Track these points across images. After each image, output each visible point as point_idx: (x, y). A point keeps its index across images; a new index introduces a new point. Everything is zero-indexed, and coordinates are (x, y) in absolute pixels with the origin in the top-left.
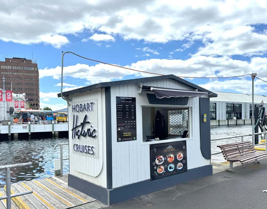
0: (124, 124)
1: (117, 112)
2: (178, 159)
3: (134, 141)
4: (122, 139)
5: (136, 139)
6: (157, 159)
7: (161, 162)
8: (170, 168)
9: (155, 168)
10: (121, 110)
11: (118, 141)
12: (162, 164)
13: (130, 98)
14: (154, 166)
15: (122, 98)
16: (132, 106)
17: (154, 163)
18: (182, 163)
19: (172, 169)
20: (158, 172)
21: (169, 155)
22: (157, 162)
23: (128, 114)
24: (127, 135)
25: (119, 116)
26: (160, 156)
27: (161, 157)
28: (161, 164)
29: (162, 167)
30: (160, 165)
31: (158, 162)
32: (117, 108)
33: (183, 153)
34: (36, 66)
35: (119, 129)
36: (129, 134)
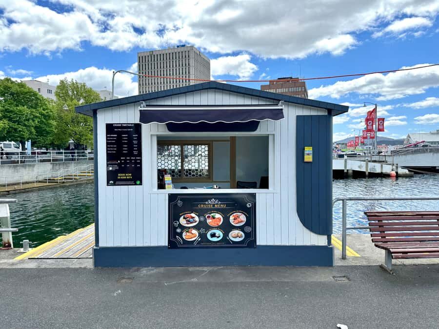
0: (119, 162)
1: (107, 145)
2: (233, 223)
3: (137, 186)
4: (114, 183)
5: (141, 184)
6: (182, 217)
7: (192, 223)
8: (213, 235)
9: (179, 230)
10: (114, 141)
11: (108, 184)
12: (194, 227)
13: (130, 125)
14: (177, 228)
15: (116, 125)
16: (134, 135)
17: (176, 223)
18: (243, 231)
19: (218, 237)
20: (184, 237)
21: (210, 214)
22: (182, 221)
23: (126, 147)
24: (125, 178)
25: (109, 151)
26: (190, 213)
27: (193, 215)
28: (192, 227)
29: (194, 232)
30: (189, 228)
31: (185, 222)
32: (107, 140)
33: (246, 216)
34: (303, 84)
35: (111, 169)
36: (129, 176)
